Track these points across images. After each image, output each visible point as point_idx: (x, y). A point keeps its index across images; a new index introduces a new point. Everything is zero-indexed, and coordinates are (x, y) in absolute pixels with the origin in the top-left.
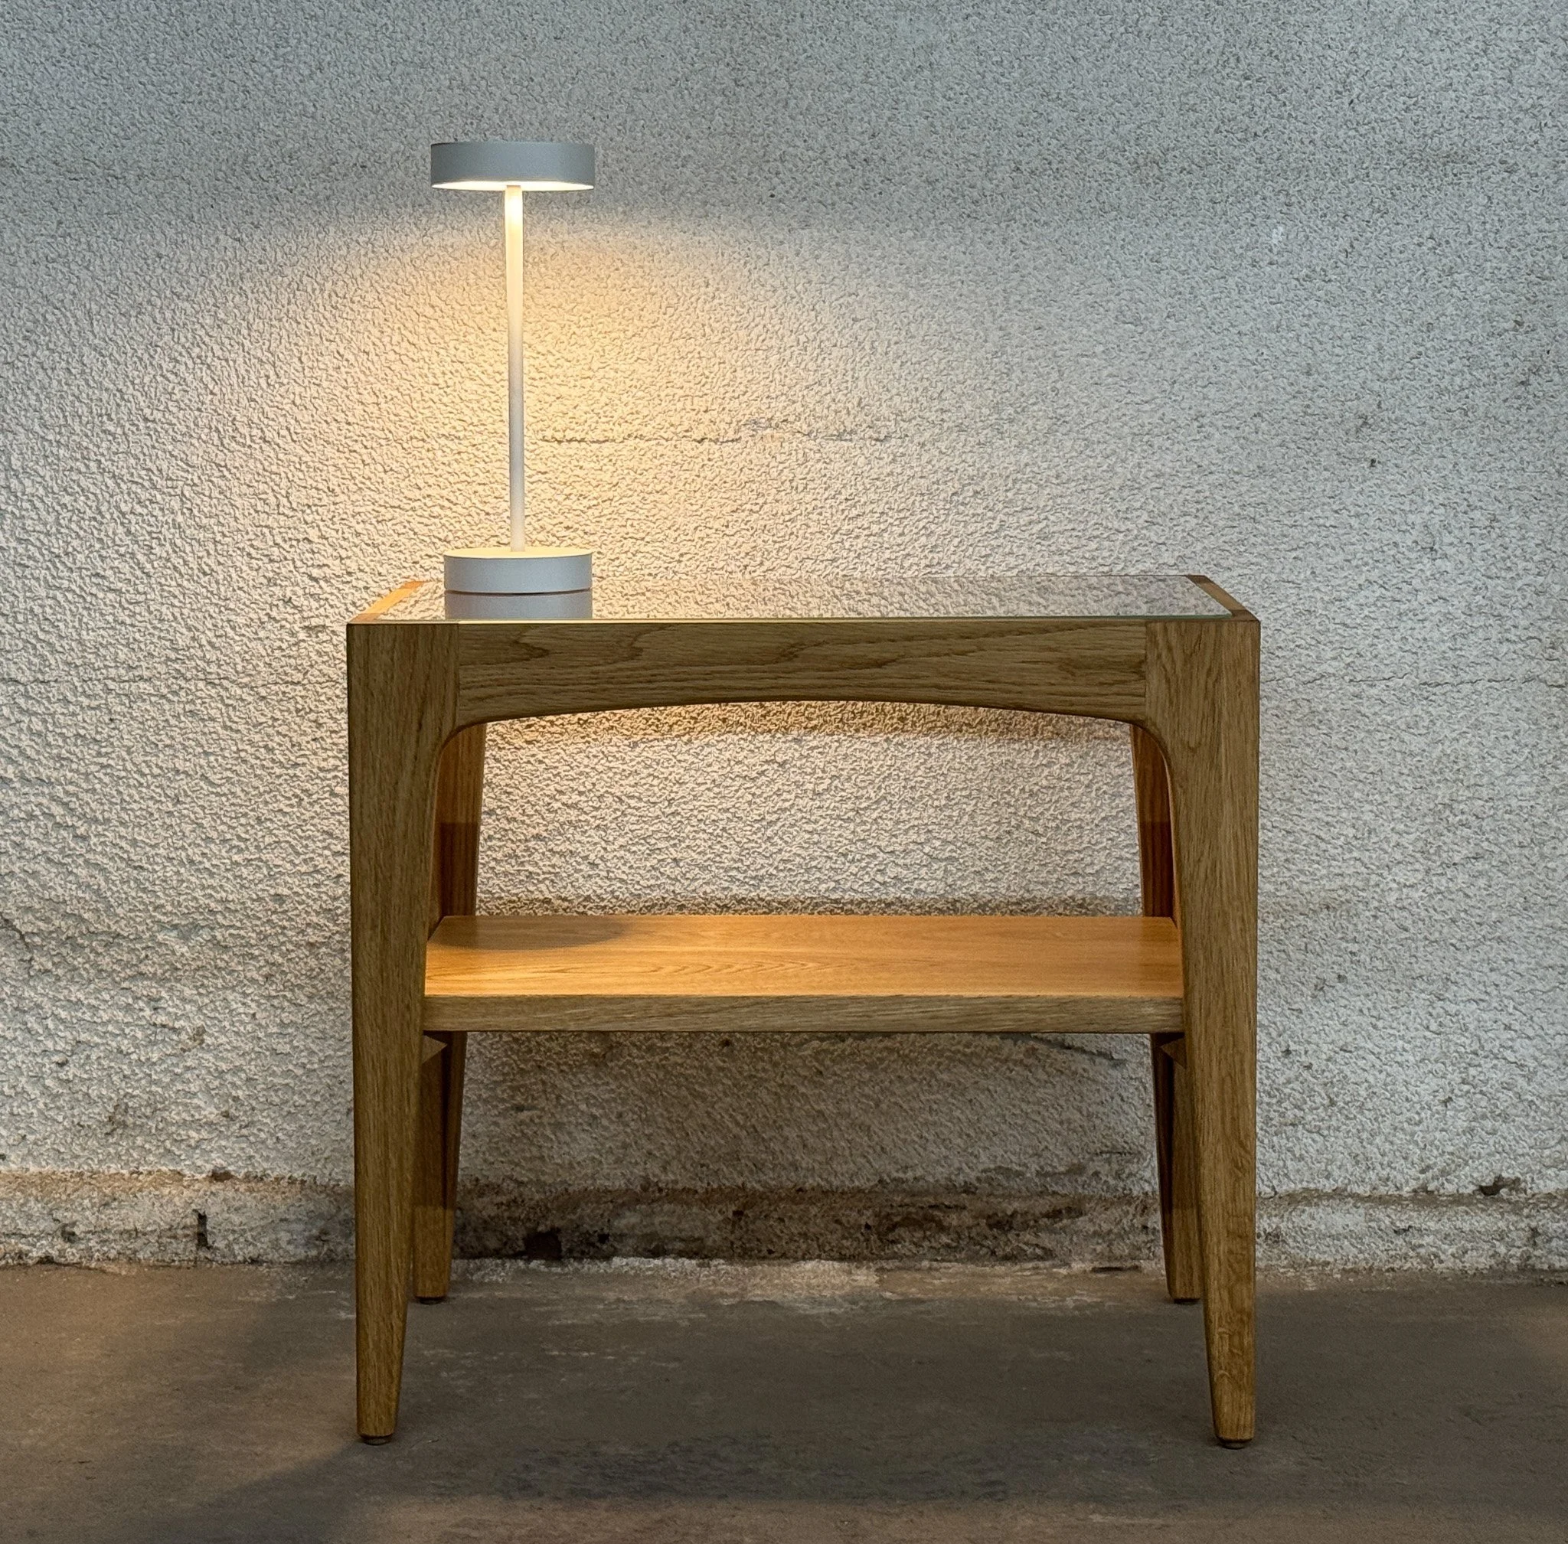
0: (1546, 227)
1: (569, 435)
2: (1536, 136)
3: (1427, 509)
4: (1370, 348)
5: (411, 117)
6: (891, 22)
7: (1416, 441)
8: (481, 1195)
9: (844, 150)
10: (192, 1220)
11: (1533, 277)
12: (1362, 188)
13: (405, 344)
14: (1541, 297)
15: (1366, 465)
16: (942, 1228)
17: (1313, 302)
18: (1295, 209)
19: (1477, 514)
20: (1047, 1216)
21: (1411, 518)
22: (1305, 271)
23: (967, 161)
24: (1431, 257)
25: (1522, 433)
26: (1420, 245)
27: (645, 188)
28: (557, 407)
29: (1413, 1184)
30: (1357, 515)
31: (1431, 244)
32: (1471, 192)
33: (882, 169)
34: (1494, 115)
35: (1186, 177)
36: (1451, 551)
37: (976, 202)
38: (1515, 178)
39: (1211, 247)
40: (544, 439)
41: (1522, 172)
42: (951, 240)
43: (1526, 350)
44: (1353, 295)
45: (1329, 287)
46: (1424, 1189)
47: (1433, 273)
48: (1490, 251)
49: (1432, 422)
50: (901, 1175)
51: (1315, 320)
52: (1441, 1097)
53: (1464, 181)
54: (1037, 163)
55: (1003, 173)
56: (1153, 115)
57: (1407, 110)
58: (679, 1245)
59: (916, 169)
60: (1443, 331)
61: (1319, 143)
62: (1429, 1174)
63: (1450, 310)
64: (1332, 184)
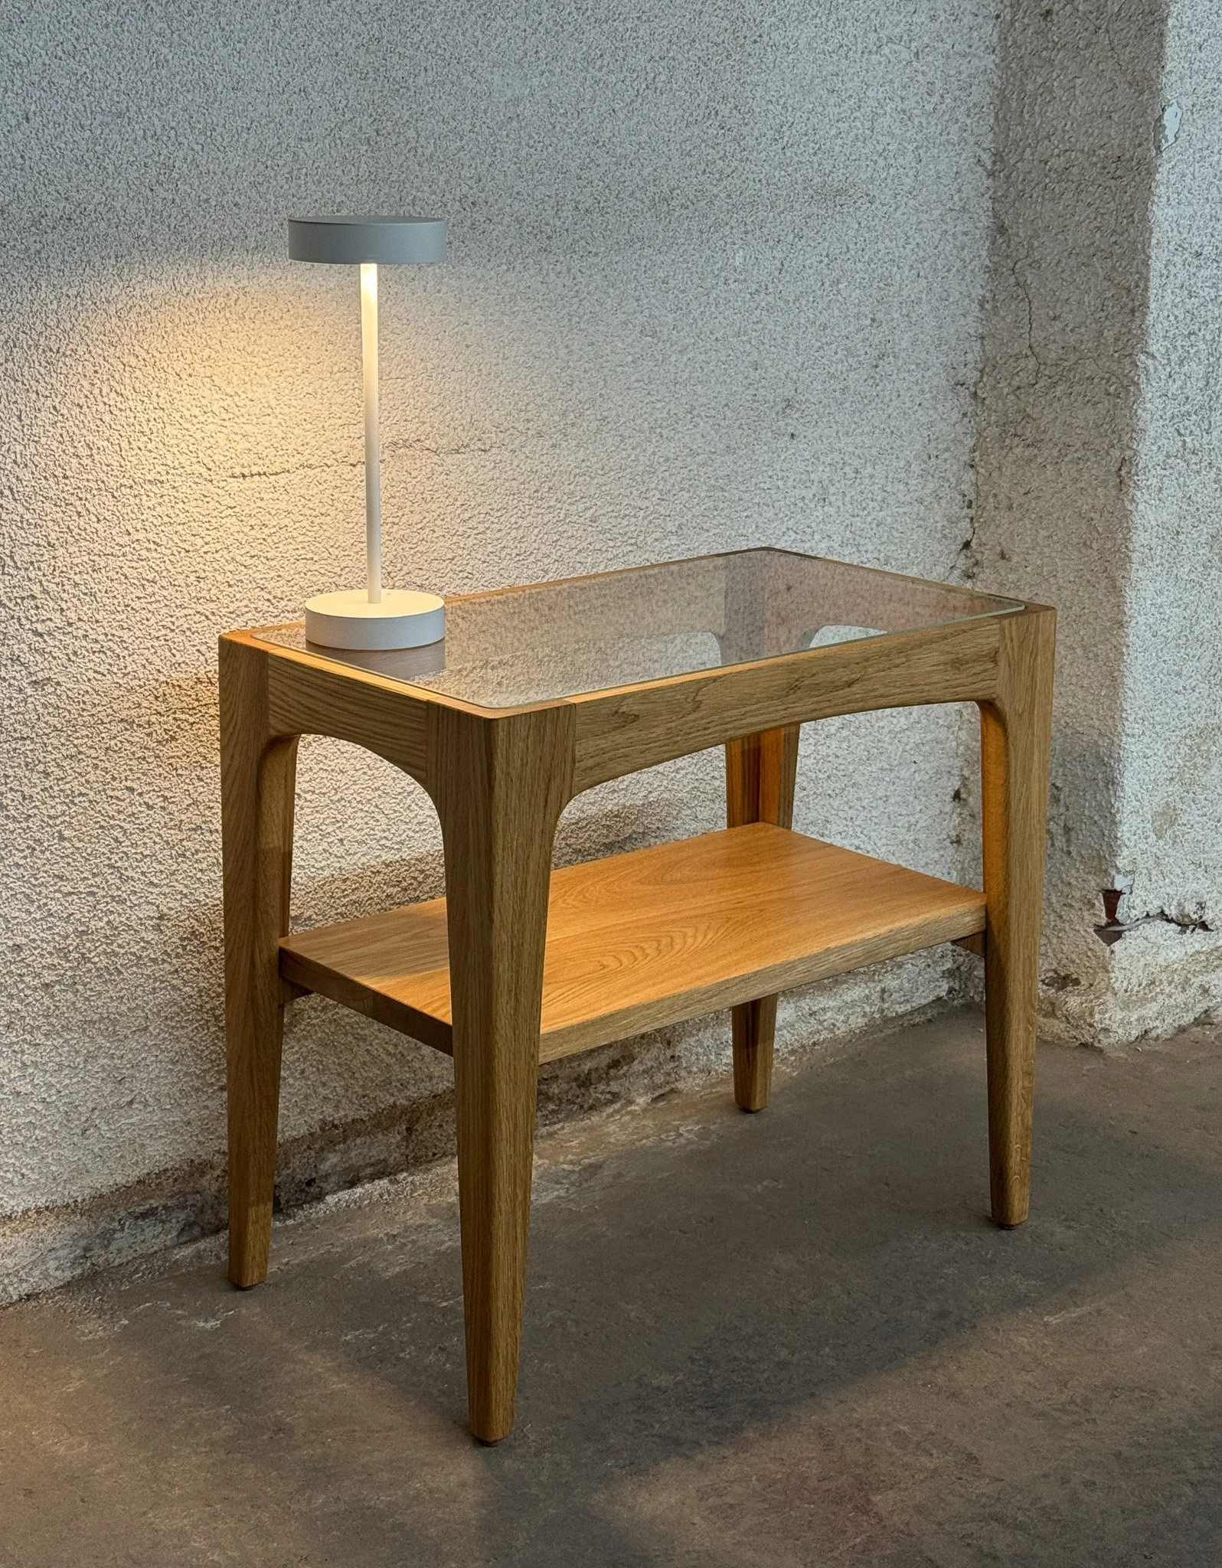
0: (889, 244)
1: (255, 470)
2: (885, 174)
3: (821, 469)
4: (791, 346)
6: (490, 77)
7: (815, 416)
8: (203, 1174)
11: (881, 285)
12: (789, 217)
13: (113, 395)
14: (885, 299)
15: (787, 438)
17: (759, 311)
18: (749, 236)
19: (848, 470)
21: (812, 476)
22: (755, 286)
24: (826, 271)
25: (874, 405)
26: (821, 262)
28: (242, 445)
30: (782, 479)
31: (827, 261)
32: (849, 219)
33: (485, 210)
34: (863, 158)
35: (684, 212)
36: (832, 499)
37: (549, 238)
38: (873, 207)
40: (233, 476)
41: (877, 203)
42: (532, 272)
43: (877, 341)
44: (782, 304)
45: (769, 298)
47: (827, 284)
48: (859, 266)
49: (824, 401)
53: (846, 211)
54: (590, 202)
55: (567, 211)
56: (664, 160)
57: (815, 154)
58: (369, 1171)
59: (508, 209)
60: (832, 329)
61: (764, 182)
63: (836, 313)
64: (771, 215)
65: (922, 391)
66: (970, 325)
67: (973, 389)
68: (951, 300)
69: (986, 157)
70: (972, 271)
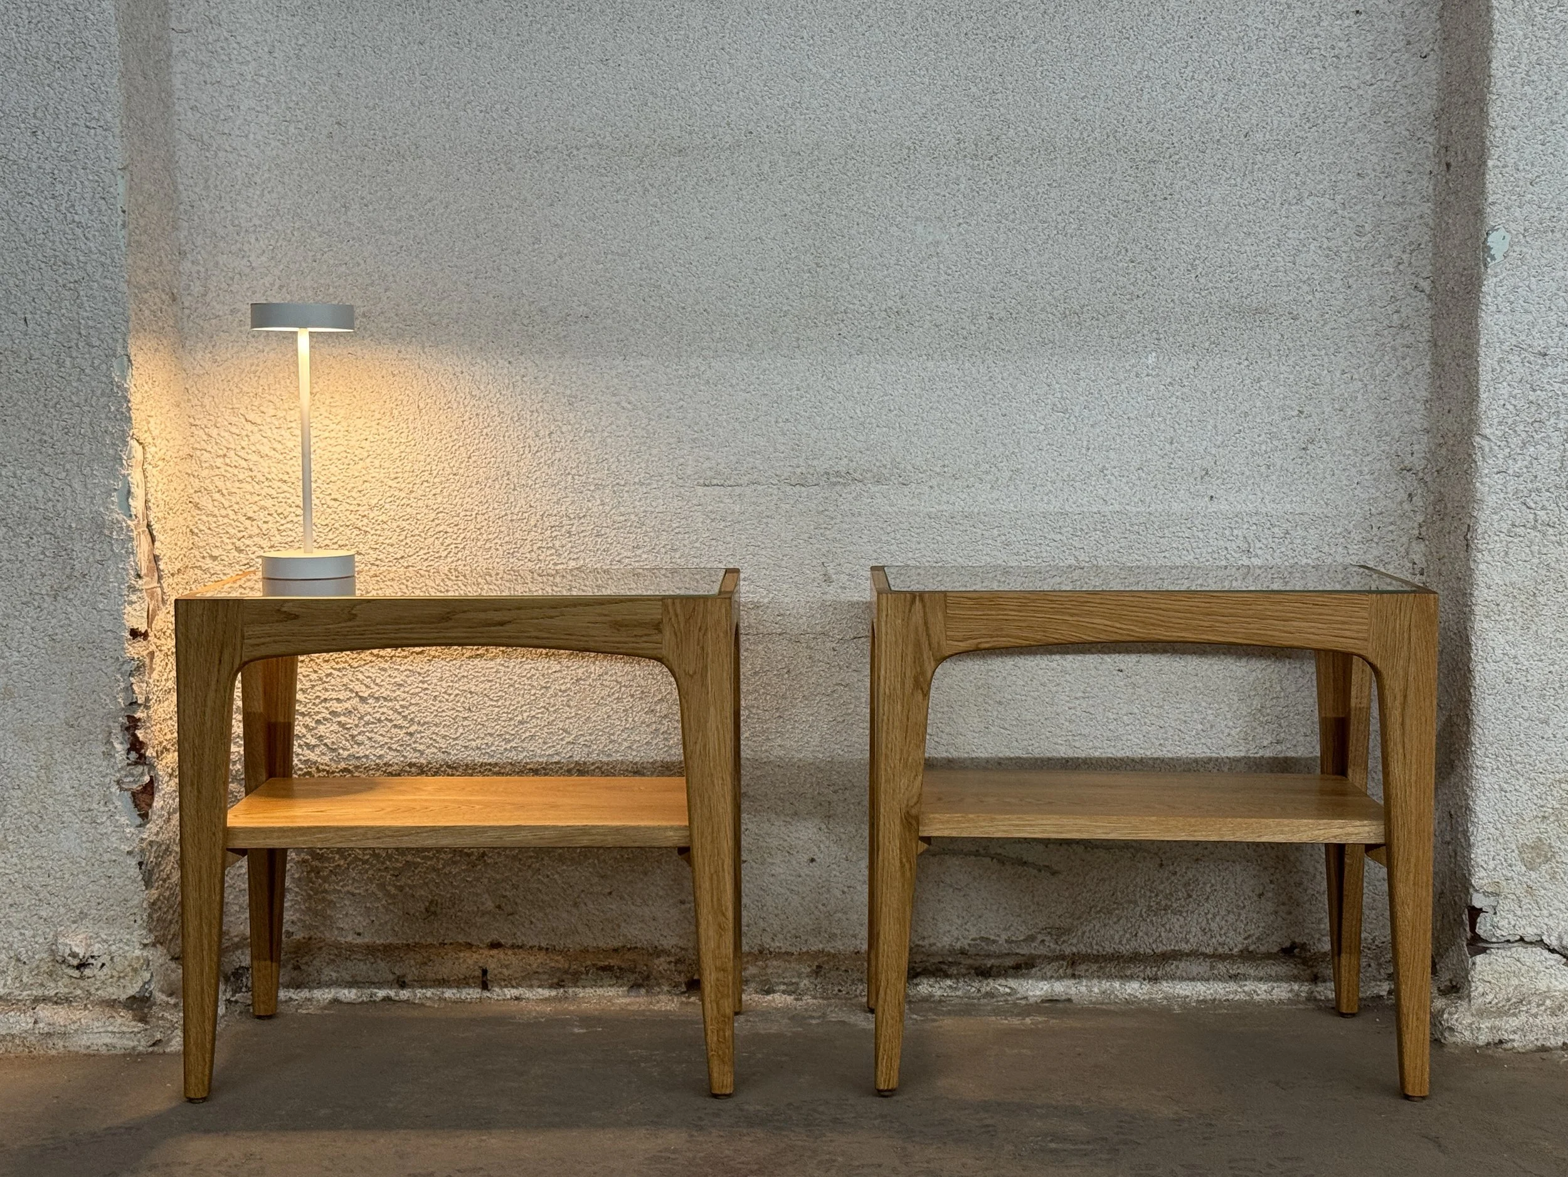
0: (1317, 352)
1: (715, 482)
2: (1310, 297)
3: (1245, 527)
4: (1210, 427)
5: (616, 287)
6: (913, 228)
7: (1238, 484)
9: (884, 307)
10: (478, 973)
11: (1309, 384)
12: (1204, 329)
14: (1314, 396)
15: (1207, 499)
16: (947, 976)
17: (1174, 399)
18: (1162, 342)
19: (1276, 530)
20: (1013, 968)
21: (1236, 532)
22: (1169, 380)
23: (959, 313)
24: (1246, 371)
25: (1304, 480)
26: (1240, 364)
27: (760, 330)
28: (707, 464)
29: (1240, 947)
30: (1202, 531)
31: (1246, 363)
32: (1271, 331)
33: (908, 317)
34: (1285, 284)
35: (1095, 323)
36: (1260, 552)
37: (965, 338)
38: (1298, 323)
39: (1111, 365)
40: (698, 485)
41: (1302, 320)
42: (950, 361)
43: (1306, 428)
44: (1199, 395)
45: (1184, 390)
46: (1247, 950)
47: (1248, 382)
48: (1283, 368)
49: (1247, 473)
50: (920, 943)
51: (1174, 411)
52: (1257, 892)
53: (1266, 325)
54: (1003, 314)
55: (982, 320)
56: (1074, 284)
57: (1231, 281)
58: (783, 987)
59: (928, 318)
60: (1255, 417)
61: (1177, 302)
62: (1250, 941)
63: (1258, 404)
64: (1185, 327)
65: (1361, 472)
66: (1418, 421)
67: (1421, 474)
68: (1392, 399)
69: (1426, 285)
70: (1416, 377)
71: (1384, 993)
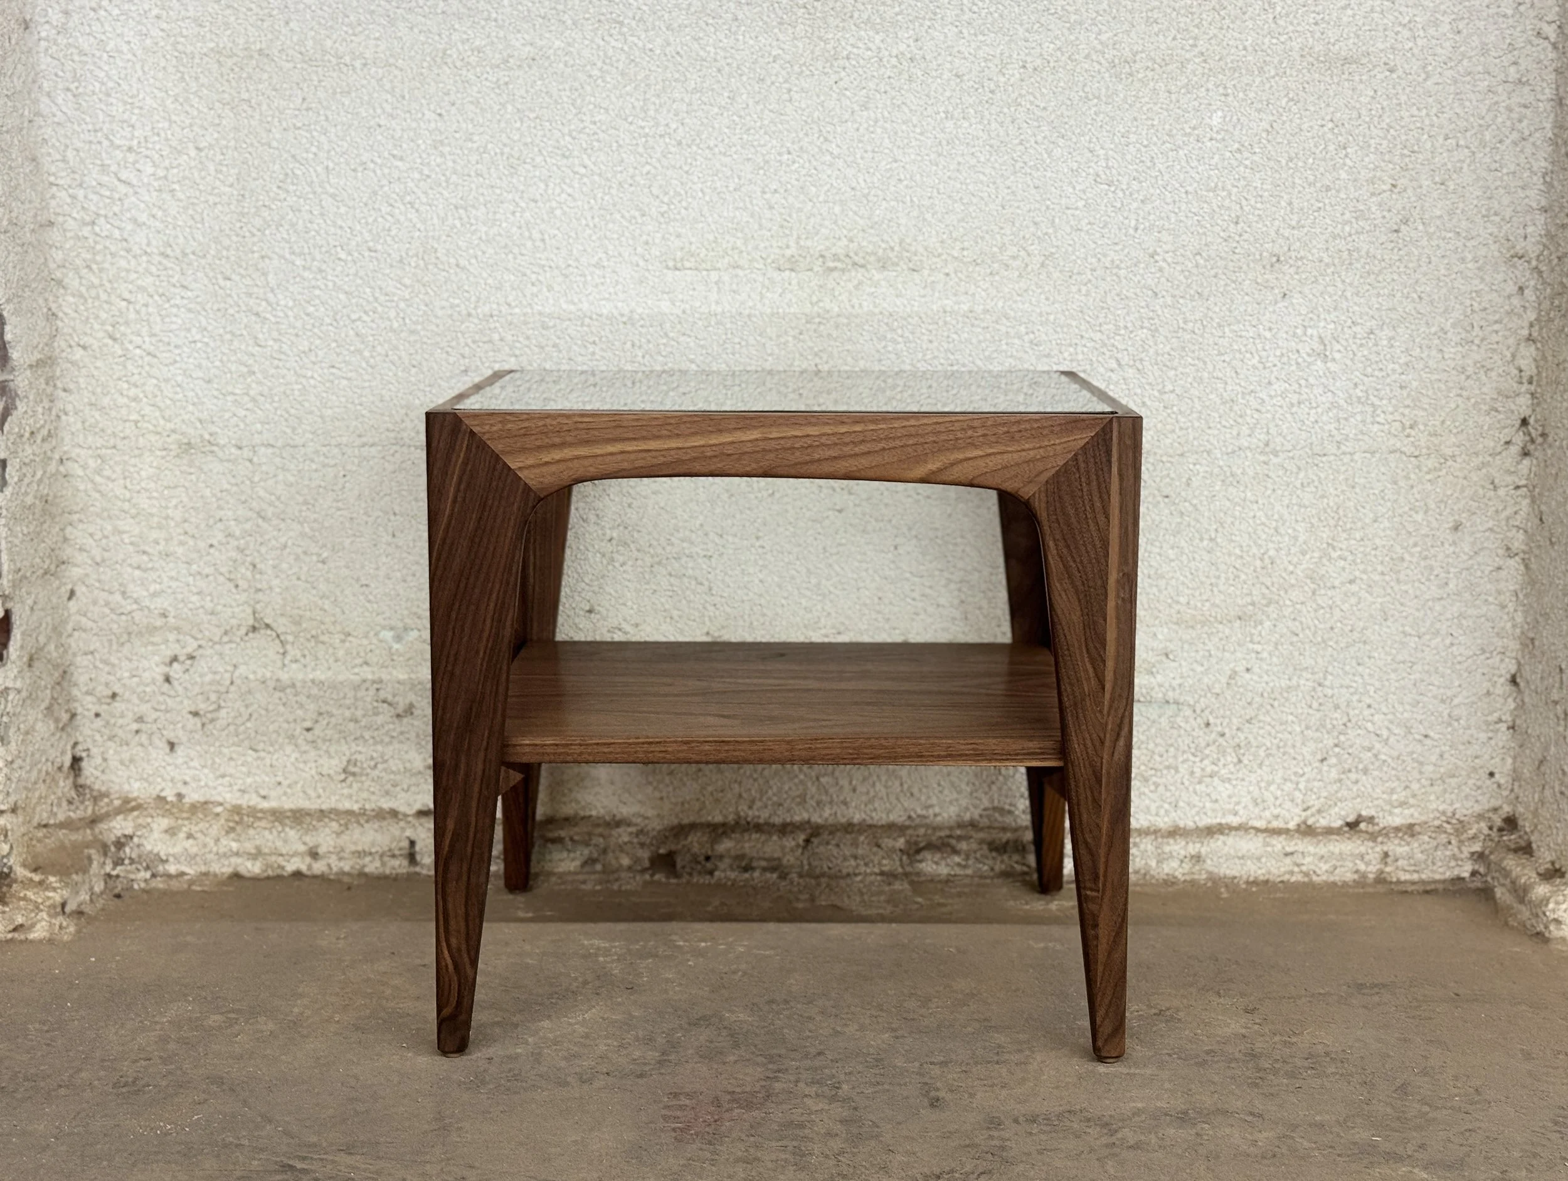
0: (1416, 113)
1: (687, 264)
2: (1411, 44)
3: (1321, 325)
4: (1283, 204)
5: (569, 22)
7: (1315, 273)
9: (895, 52)
10: (406, 844)
12: (1281, 83)
13: (564, 196)
14: (1411, 166)
16: (955, 852)
17: (1242, 169)
18: (1230, 98)
19: (1358, 329)
21: (1309, 331)
22: (1236, 146)
23: (986, 60)
24: (1330, 136)
25: (1394, 268)
26: (1322, 126)
27: (744, 78)
28: (677, 243)
29: (1297, 820)
30: (1270, 329)
31: (1330, 125)
32: (1362, 86)
33: (923, 65)
34: (1381, 28)
35: (1150, 74)
36: (1337, 356)
37: (992, 92)
38: (1394, 76)
39: (1167, 127)
40: (668, 268)
41: (1400, 72)
42: (973, 120)
43: (1399, 206)
44: (1272, 164)
45: (1256, 158)
46: (1305, 822)
47: (1331, 148)
48: (1375, 132)
49: (1327, 260)
50: (924, 812)
51: (1242, 183)
52: (1319, 757)
53: (1357, 78)
54: (1039, 62)
55: (1013, 69)
56: (1126, 27)
57: (1316, 24)
59: (948, 66)
60: (1338, 191)
61: (1250, 49)
62: (1309, 812)
63: (1343, 175)
64: (1258, 80)
65: (1463, 260)
66: (1534, 196)
67: (1534, 263)
68: (1505, 171)
69: (1551, 31)
70: (1534, 144)
71: (1466, 875)
